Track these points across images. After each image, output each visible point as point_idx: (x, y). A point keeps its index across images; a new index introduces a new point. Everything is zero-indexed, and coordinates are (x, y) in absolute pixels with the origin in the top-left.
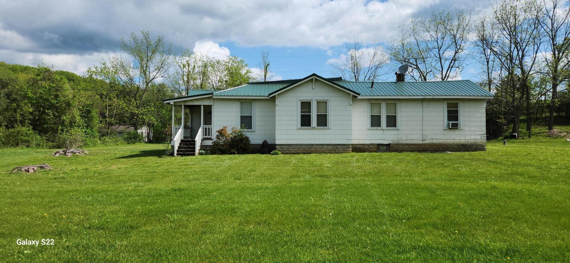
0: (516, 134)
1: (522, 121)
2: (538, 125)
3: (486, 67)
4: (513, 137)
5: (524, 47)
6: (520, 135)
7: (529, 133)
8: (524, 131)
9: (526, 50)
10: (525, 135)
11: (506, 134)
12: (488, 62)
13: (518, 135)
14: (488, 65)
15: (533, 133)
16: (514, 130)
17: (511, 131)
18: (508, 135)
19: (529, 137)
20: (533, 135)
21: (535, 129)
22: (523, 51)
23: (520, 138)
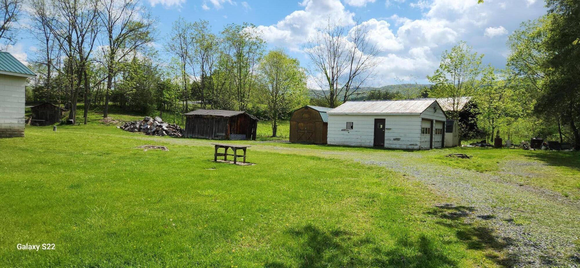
0: (72, 120)
1: (79, 108)
2: (96, 113)
3: (45, 45)
4: (69, 123)
5: (84, 34)
6: (77, 121)
7: (85, 119)
8: (81, 116)
9: (85, 36)
10: (82, 121)
11: (63, 120)
12: (48, 40)
13: (74, 121)
14: (47, 44)
15: (89, 120)
16: (71, 116)
17: (68, 116)
18: (64, 121)
19: (85, 123)
20: (89, 122)
21: (91, 116)
22: (83, 37)
23: (76, 124)
